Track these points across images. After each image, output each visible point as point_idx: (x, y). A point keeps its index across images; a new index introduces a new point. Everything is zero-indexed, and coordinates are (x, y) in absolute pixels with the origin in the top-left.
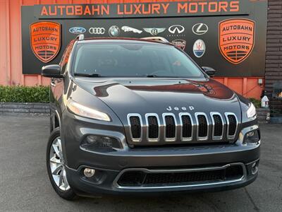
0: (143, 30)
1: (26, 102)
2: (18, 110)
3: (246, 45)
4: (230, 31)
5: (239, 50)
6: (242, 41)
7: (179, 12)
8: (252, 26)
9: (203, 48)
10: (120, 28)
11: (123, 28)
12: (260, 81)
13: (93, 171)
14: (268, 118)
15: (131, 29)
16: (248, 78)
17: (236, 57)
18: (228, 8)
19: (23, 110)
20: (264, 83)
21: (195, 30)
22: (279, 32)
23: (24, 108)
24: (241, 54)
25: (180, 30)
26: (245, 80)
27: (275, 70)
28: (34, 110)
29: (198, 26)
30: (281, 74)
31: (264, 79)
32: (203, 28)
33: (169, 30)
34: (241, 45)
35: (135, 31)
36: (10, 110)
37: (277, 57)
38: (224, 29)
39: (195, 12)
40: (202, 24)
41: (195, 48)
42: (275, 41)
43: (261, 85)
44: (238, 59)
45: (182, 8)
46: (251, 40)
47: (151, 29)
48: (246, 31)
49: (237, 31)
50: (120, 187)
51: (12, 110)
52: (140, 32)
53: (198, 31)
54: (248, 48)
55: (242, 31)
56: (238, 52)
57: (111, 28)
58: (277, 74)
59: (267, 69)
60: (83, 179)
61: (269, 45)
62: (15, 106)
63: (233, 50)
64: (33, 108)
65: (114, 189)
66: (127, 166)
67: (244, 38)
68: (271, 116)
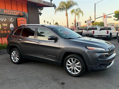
7: (5, 13)
8: (26, 20)
9: (13, 27)
18: (20, 14)
29: (10, 19)
32: (12, 20)
39: (10, 14)
41: (10, 26)
45: (6, 12)
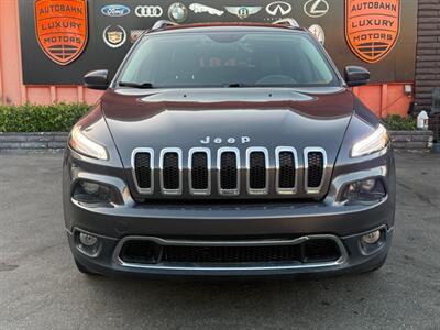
1: (40, 130)
2: (27, 145)
3: (387, 33)
4: (363, 11)
5: (377, 41)
6: (381, 26)
8: (396, 4)
9: (321, 39)
10: (187, 7)
11: (192, 7)
12: (408, 89)
14: (430, 144)
15: (206, 9)
16: (390, 84)
17: (373, 52)
19: (36, 145)
20: (414, 91)
21: (309, 10)
22: (435, 13)
23: (38, 141)
24: (380, 47)
25: (285, 10)
26: (385, 87)
27: (431, 70)
28: (55, 144)
29: (313, 2)
30: (438, 76)
31: (413, 85)
32: (321, 7)
33: (267, 9)
34: (380, 33)
35: (212, 11)
36: (13, 145)
37: (434, 52)
38: (354, 9)
40: (318, 1)
42: (430, 26)
43: (409, 94)
44: (375, 54)
46: (395, 25)
47: (238, 8)
48: (387, 11)
49: (374, 10)
51: (17, 145)
53: (312, 11)
54: (390, 37)
55: (382, 11)
56: (375, 44)
57: (171, 7)
58: (433, 77)
59: (418, 70)
61: (421, 33)
62: (22, 138)
63: (368, 41)
64: (53, 140)
67: (385, 23)
68: (434, 141)
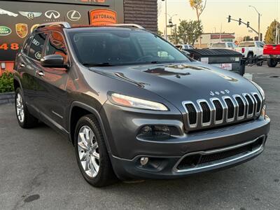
0: (19, 14)
13: (147, 159)
15: (5, 12)
21: (70, 17)
29: (72, 12)
32: (76, 15)
33: (46, 15)
40: (75, 12)
49: (104, 19)
50: (179, 171)
52: (16, 15)
53: (72, 17)
55: (108, 20)
60: (140, 168)
65: (174, 174)
66: (188, 151)
